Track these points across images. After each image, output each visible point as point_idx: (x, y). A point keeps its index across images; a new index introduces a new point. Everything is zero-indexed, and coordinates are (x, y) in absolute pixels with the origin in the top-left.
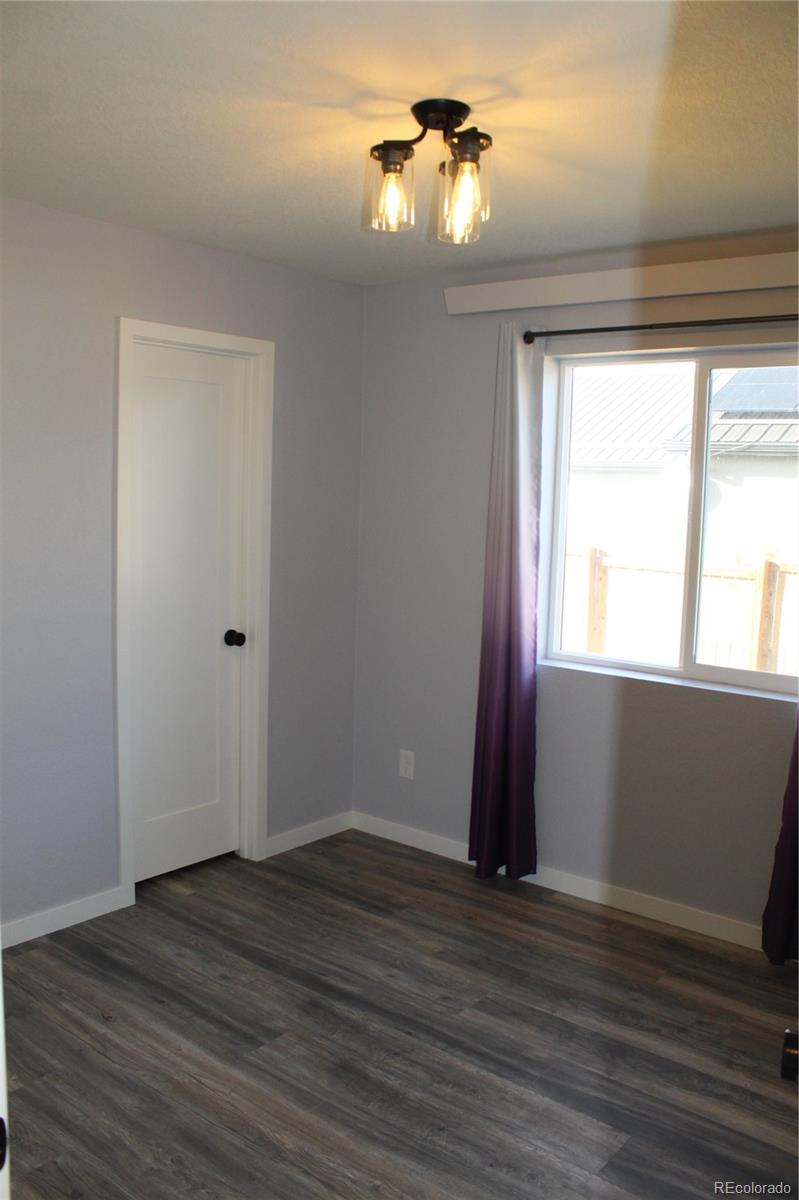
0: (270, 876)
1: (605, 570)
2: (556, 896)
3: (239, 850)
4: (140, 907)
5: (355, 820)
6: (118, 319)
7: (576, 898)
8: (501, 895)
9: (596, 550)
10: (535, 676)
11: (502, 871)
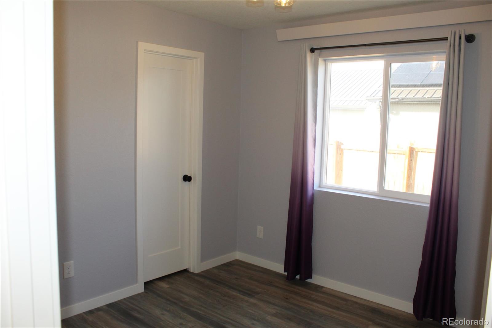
0: (202, 280)
1: (342, 150)
2: (324, 289)
3: (189, 268)
4: (146, 293)
5: (238, 255)
6: (137, 42)
7: (332, 290)
8: (300, 288)
9: (338, 142)
10: (313, 194)
11: (298, 277)
